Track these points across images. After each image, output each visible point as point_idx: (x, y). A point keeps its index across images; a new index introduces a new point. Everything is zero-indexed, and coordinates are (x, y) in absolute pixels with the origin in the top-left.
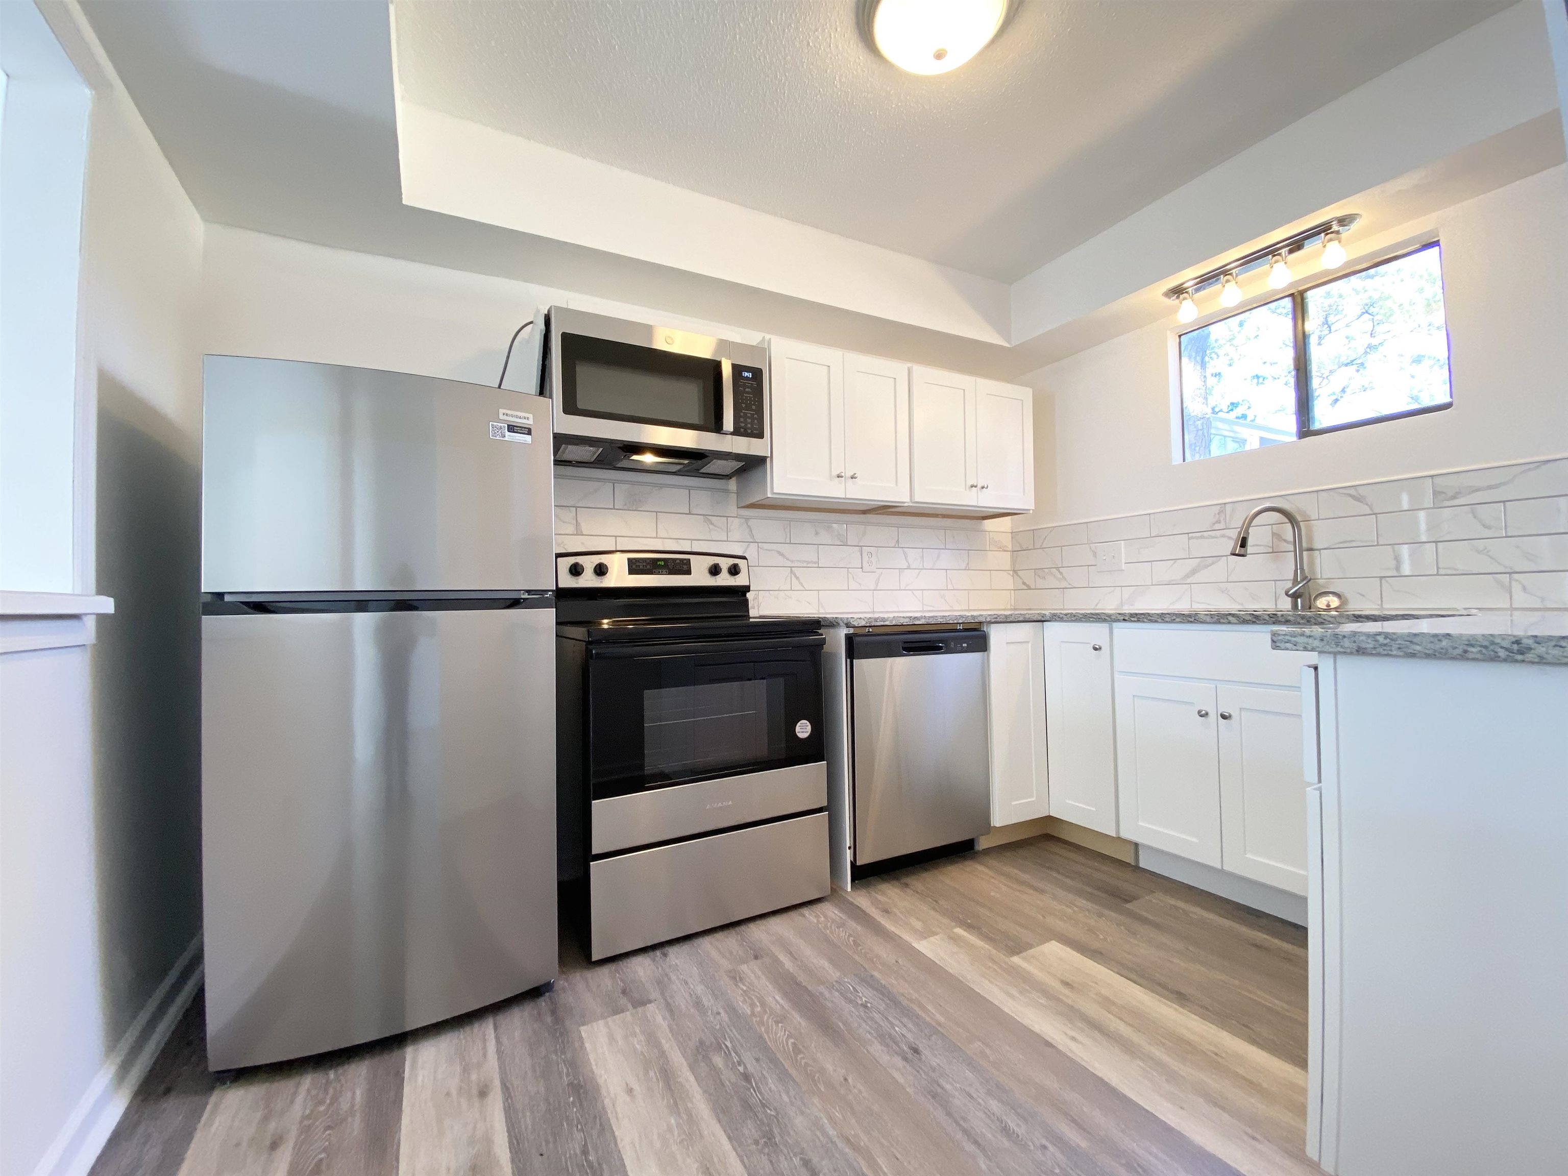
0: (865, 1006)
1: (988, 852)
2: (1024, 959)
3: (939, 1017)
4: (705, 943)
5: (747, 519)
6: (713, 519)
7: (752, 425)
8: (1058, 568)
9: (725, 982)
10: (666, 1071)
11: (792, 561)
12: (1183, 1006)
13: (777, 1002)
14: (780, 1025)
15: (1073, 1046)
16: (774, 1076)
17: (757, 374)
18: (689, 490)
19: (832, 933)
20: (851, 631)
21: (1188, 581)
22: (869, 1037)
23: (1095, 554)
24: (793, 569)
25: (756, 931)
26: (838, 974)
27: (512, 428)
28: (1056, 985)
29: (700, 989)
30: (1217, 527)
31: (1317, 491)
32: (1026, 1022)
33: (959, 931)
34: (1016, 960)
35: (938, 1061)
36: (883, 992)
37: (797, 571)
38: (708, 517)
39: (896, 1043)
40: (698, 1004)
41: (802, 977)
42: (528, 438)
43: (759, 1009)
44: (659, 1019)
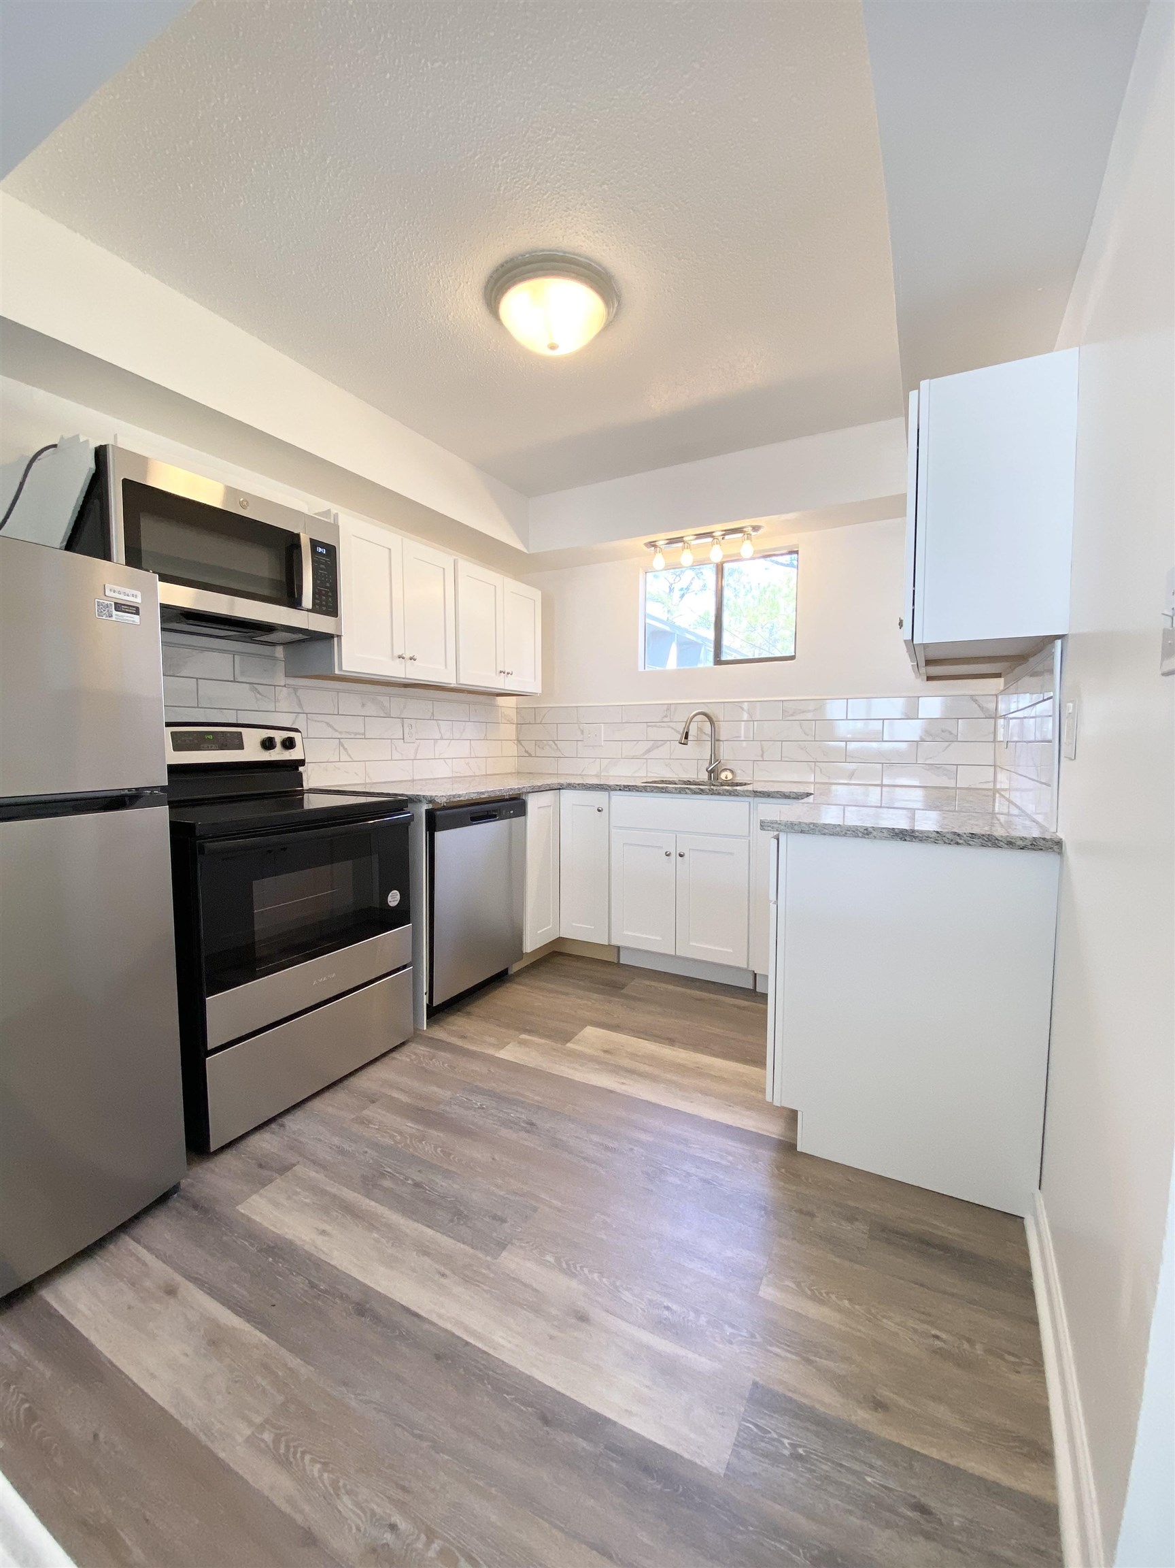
0: (481, 1108)
1: (520, 973)
2: (574, 1043)
3: (537, 1098)
4: (317, 1104)
5: (295, 689)
6: (260, 688)
7: (327, 603)
8: (553, 741)
9: (356, 1128)
10: (347, 1207)
11: (340, 733)
12: (673, 1046)
13: (410, 1127)
14: (423, 1142)
15: (624, 1087)
16: (440, 1177)
17: (332, 551)
18: (234, 655)
19: (427, 1064)
20: (431, 806)
21: (646, 757)
22: (496, 1127)
23: (582, 732)
24: (341, 740)
25: (363, 1082)
26: (450, 1093)
27: (119, 607)
28: (602, 1054)
29: (336, 1141)
30: (665, 720)
31: (724, 703)
32: (594, 1083)
33: (523, 1036)
34: (569, 1045)
35: (549, 1125)
36: (492, 1094)
37: (346, 743)
38: (255, 685)
39: (516, 1124)
40: (342, 1152)
41: (421, 1104)
42: (136, 618)
43: (399, 1138)
44: (313, 1174)
